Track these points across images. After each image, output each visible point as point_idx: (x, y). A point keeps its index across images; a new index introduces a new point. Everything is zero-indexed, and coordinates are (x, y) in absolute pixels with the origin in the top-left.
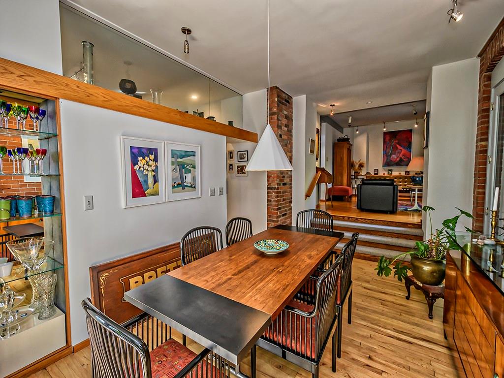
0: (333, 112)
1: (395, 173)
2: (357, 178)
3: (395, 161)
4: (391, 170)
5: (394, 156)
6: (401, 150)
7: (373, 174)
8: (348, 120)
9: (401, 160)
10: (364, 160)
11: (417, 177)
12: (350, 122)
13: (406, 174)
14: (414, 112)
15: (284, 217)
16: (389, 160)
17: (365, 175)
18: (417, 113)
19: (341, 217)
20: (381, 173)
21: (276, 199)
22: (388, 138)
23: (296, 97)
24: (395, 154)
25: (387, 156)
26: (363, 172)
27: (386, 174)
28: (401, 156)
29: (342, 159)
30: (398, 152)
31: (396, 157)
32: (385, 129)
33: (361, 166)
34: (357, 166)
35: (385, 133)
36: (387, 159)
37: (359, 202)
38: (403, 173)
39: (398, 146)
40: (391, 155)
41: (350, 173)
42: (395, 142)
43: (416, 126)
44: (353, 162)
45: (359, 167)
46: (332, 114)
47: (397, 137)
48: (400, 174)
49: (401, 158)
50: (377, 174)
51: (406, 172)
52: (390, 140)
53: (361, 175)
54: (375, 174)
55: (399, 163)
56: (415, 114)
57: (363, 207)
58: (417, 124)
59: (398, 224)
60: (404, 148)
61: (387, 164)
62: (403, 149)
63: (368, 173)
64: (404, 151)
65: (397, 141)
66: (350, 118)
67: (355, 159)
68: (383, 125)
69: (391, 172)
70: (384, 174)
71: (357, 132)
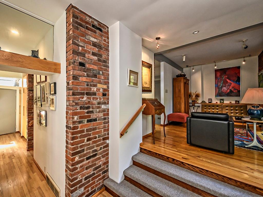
0: (158, 45)
1: (226, 102)
2: (194, 106)
3: (226, 92)
4: (223, 100)
5: (225, 88)
6: (231, 83)
7: (208, 102)
8: (183, 59)
9: (231, 91)
10: (200, 91)
11: (256, 110)
12: (184, 60)
13: (236, 102)
14: (244, 46)
15: (87, 161)
16: (220, 92)
17: (201, 103)
18: (247, 47)
19: (165, 157)
20: (214, 102)
21: (72, 142)
22: (219, 74)
23: (111, 26)
24: (225, 87)
25: (219, 88)
26: (200, 101)
27: (219, 102)
28: (231, 88)
29: (180, 91)
30: (229, 85)
31: (226, 89)
32: (216, 67)
33: (197, 96)
34: (194, 97)
35: (216, 71)
36: (219, 91)
37: (189, 136)
38: (233, 102)
39: (227, 80)
40: (222, 87)
41: (188, 101)
42: (225, 77)
43: (244, 63)
44: (191, 93)
45: (195, 97)
46: (157, 47)
47: (227, 73)
48: (231, 102)
49: (231, 90)
50: (211, 102)
51: (236, 101)
52: (221, 76)
53: (198, 103)
54: (209, 102)
55: (229, 94)
56: (245, 48)
57: (193, 142)
58: (244, 61)
59: (238, 183)
60: (233, 81)
61: (219, 94)
62: (232, 83)
63: (203, 102)
64: (233, 84)
65: (226, 77)
66: (185, 57)
67: (193, 91)
68: (214, 64)
69: (222, 101)
70: (217, 103)
71: (194, 70)
